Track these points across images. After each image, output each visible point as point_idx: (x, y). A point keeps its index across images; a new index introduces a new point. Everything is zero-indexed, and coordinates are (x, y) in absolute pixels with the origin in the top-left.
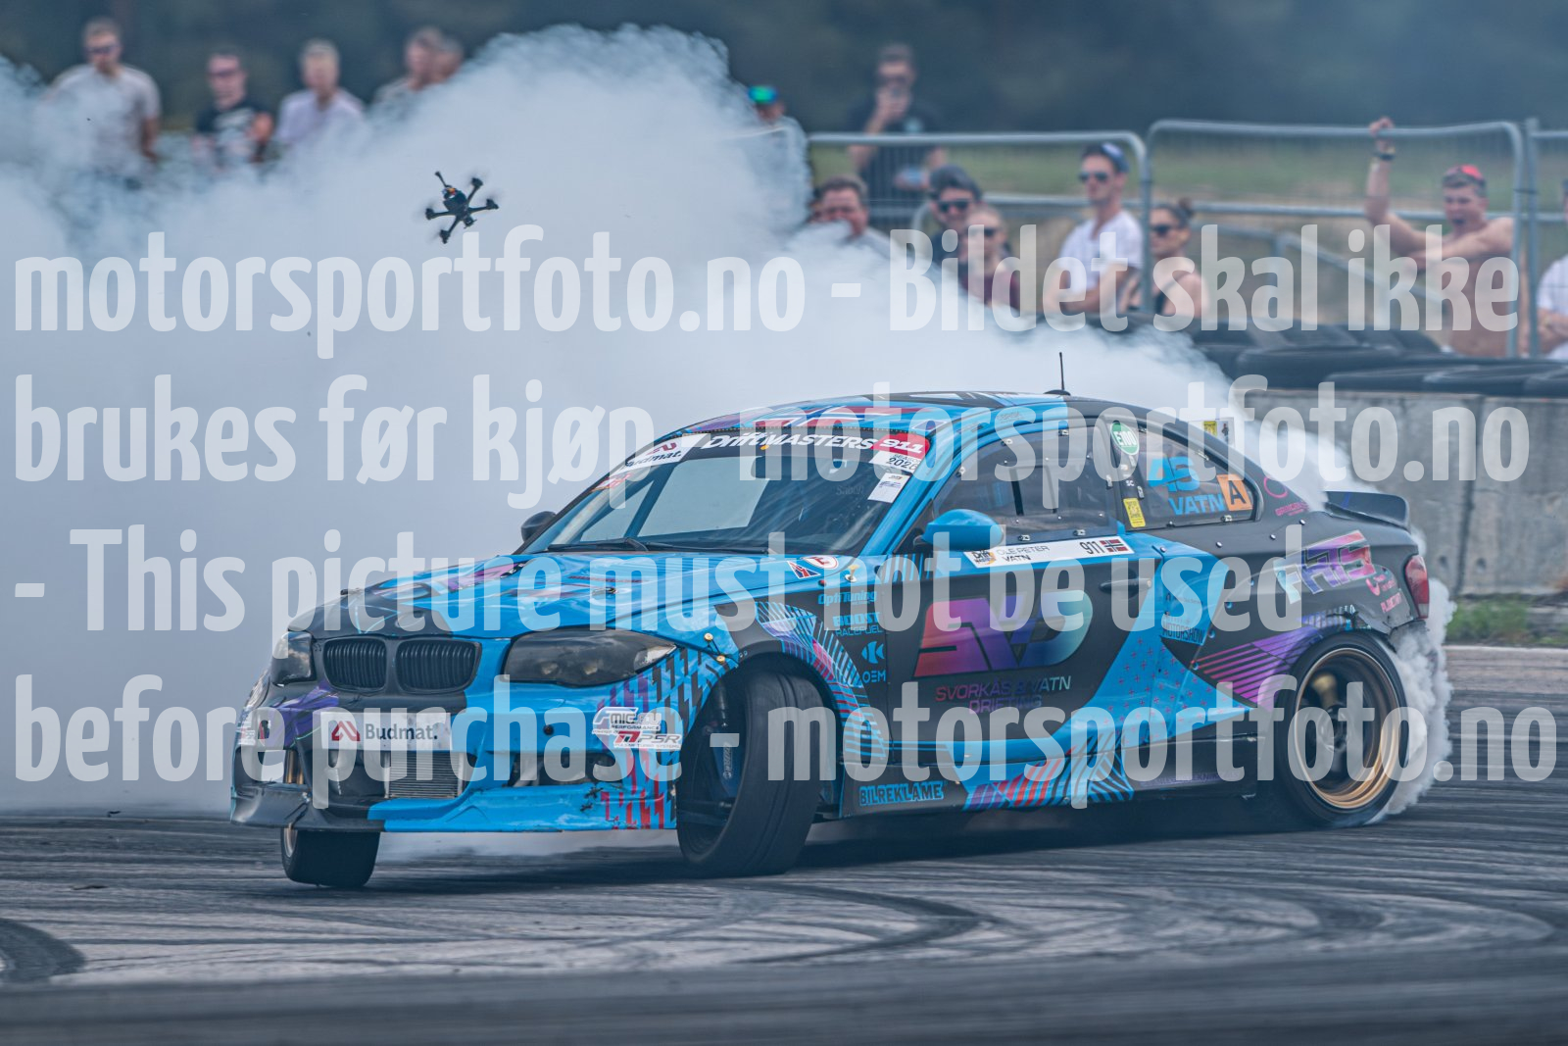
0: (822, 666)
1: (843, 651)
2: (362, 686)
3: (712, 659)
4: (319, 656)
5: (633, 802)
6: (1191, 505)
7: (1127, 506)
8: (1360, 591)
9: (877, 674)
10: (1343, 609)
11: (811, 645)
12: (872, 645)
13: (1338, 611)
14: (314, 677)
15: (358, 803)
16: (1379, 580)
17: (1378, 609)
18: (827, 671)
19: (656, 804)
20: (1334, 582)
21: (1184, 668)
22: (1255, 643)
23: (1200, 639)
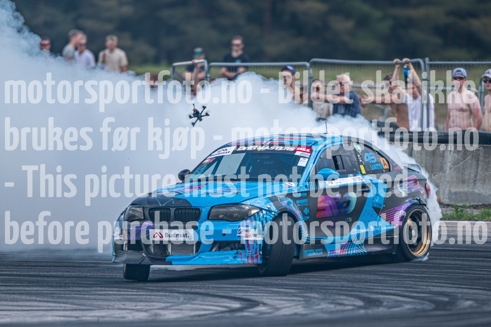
0: (297, 215)
1: (300, 210)
3: (270, 213)
4: (147, 213)
5: (249, 255)
7: (361, 167)
8: (418, 193)
9: (307, 217)
11: (293, 209)
12: (306, 209)
13: (414, 198)
14: (145, 219)
15: (161, 256)
17: (423, 198)
19: (256, 256)
21: (377, 215)
22: (395, 208)
23: (381, 207)
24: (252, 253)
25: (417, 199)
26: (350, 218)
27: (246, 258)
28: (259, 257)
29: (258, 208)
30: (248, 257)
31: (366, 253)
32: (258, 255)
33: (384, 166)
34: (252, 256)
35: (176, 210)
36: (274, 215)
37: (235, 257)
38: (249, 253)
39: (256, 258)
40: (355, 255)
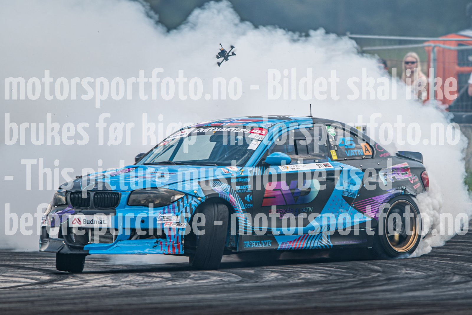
0: (232, 202)
1: (239, 197)
2: (82, 207)
3: (196, 199)
4: (69, 197)
5: (170, 245)
6: (352, 153)
7: (331, 153)
8: (406, 182)
9: (249, 205)
10: (401, 188)
11: (229, 195)
12: (248, 196)
13: (400, 188)
14: (67, 204)
15: (80, 245)
16: (413, 178)
17: (412, 188)
18: (234, 204)
19: (177, 245)
20: (398, 179)
21: (349, 205)
22: (372, 198)
23: (355, 196)
24: (173, 242)
25: (403, 189)
26: (310, 208)
27: (167, 248)
28: (181, 247)
29: (183, 194)
30: (169, 246)
31: (332, 247)
32: (179, 245)
33: (366, 152)
34: (173, 246)
35: (95, 195)
36: (201, 201)
37: (154, 247)
38: (170, 242)
39: (177, 248)
40: (317, 248)
